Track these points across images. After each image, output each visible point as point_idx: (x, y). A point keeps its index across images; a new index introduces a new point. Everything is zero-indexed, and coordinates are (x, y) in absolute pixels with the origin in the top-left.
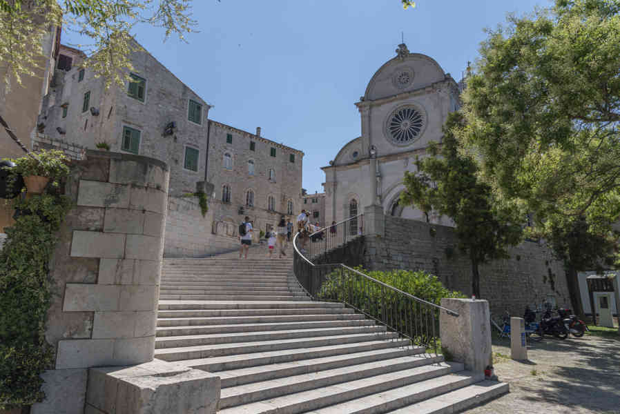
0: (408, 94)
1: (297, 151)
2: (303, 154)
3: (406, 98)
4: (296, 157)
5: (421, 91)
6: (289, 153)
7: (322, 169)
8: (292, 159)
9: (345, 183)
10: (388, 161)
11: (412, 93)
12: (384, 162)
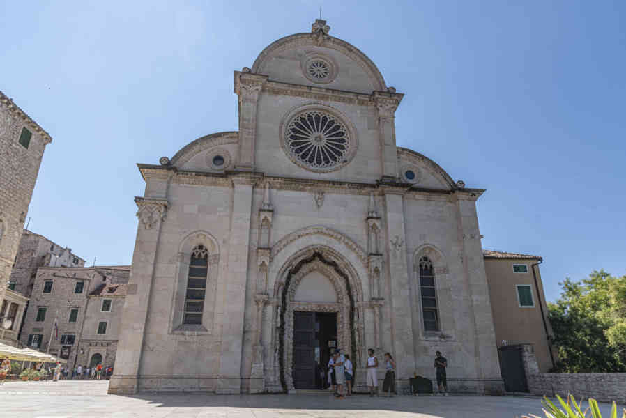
0: (330, 93)
1: (40, 129)
2: (50, 140)
3: (325, 98)
4: (33, 140)
5: (351, 96)
6: (23, 124)
7: (141, 166)
8: (25, 139)
9: (191, 209)
10: (286, 189)
11: (336, 94)
12: (281, 188)
